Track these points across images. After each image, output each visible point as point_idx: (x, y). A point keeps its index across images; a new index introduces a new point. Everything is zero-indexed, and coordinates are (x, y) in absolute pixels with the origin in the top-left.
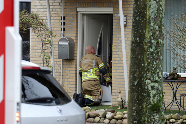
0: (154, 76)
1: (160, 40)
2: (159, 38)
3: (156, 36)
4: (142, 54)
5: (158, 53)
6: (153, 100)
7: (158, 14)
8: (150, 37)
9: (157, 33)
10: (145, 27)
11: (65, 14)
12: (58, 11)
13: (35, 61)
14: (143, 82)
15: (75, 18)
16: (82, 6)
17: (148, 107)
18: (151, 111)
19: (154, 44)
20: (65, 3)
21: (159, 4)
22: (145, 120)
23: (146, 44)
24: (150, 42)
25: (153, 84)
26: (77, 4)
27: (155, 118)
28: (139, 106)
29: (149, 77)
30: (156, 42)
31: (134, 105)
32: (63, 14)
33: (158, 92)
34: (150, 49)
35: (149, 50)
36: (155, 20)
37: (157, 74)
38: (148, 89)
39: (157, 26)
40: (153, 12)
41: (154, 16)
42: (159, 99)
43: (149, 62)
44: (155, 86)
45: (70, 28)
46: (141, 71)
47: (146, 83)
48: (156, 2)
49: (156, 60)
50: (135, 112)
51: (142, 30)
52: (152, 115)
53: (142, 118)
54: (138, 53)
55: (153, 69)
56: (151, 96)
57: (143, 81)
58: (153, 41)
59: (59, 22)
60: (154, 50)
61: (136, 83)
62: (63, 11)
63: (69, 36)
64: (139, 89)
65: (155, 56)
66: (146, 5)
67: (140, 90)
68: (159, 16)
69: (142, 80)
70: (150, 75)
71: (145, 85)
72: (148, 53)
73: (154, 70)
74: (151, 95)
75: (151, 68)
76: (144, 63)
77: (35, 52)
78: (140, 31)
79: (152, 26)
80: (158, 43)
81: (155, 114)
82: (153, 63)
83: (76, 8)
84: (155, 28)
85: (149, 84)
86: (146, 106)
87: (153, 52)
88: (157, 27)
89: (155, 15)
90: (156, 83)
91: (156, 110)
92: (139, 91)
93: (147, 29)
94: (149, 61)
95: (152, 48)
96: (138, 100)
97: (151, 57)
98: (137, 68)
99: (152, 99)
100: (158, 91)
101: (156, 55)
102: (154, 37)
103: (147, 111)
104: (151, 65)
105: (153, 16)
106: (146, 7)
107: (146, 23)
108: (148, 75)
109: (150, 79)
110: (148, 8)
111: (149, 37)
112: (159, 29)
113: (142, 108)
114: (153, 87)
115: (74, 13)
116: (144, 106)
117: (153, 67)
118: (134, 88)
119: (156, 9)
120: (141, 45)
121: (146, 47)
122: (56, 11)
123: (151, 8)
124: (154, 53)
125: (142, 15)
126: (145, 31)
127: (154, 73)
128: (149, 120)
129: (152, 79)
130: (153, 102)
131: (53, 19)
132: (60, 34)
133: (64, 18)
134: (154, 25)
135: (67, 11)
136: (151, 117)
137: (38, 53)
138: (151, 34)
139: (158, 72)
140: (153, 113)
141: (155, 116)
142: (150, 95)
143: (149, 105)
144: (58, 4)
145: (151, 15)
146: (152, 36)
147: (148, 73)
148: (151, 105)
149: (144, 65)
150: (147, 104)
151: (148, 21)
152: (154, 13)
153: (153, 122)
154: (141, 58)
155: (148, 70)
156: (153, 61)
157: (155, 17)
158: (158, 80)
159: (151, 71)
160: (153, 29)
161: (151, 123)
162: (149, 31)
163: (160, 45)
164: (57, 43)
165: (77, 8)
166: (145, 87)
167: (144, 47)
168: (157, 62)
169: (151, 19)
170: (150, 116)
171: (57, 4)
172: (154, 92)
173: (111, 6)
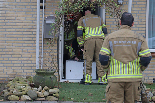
13: (5, 40)
45: (53, 6)
77: (5, 31)
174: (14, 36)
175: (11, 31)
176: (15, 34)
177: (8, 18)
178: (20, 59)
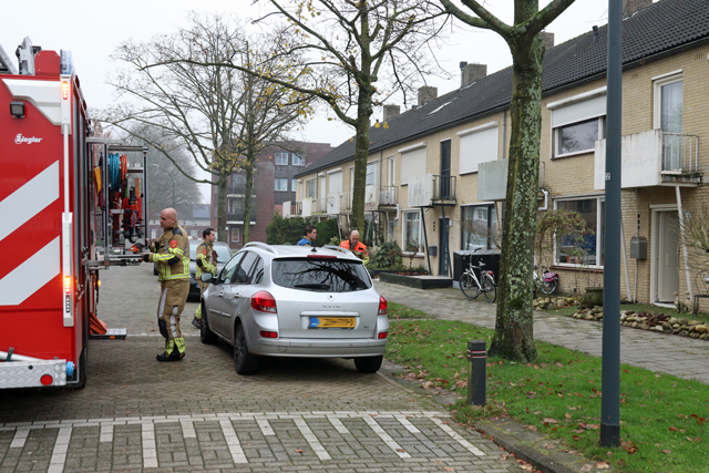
0: (516, 270)
2: (524, 230)
5: (522, 246)
6: (513, 296)
9: (522, 225)
10: (511, 219)
11: (639, 212)
15: (648, 216)
18: (511, 307)
19: (517, 236)
20: (640, 200)
22: (505, 316)
25: (514, 279)
26: (649, 200)
27: (514, 315)
29: (510, 271)
30: (519, 234)
33: (520, 287)
36: (519, 211)
37: (519, 268)
38: (508, 283)
39: (521, 217)
40: (516, 203)
41: (518, 207)
44: (516, 281)
48: (521, 193)
49: (519, 253)
52: (511, 311)
53: (504, 314)
56: (511, 291)
58: (516, 233)
60: (517, 243)
61: (501, 276)
62: (638, 208)
66: (513, 196)
67: (503, 284)
68: (525, 207)
69: (505, 274)
70: (512, 269)
73: (516, 264)
79: (515, 218)
80: (522, 235)
81: (515, 310)
82: (516, 256)
83: (649, 205)
84: (519, 219)
85: (510, 278)
90: (518, 277)
91: (516, 306)
97: (513, 250)
99: (512, 294)
101: (519, 248)
102: (517, 229)
103: (507, 307)
104: (513, 258)
106: (512, 198)
107: (511, 215)
112: (524, 221)
114: (514, 282)
115: (647, 210)
117: (515, 261)
119: (521, 200)
120: (506, 238)
122: (632, 209)
123: (515, 199)
124: (517, 246)
125: (509, 207)
126: (510, 223)
127: (516, 267)
128: (508, 316)
129: (513, 273)
130: (513, 298)
131: (630, 218)
133: (638, 216)
134: (518, 216)
135: (641, 209)
136: (510, 313)
139: (522, 266)
141: (514, 312)
142: (510, 289)
145: (515, 206)
146: (515, 227)
147: (510, 267)
148: (511, 300)
151: (512, 212)
152: (518, 204)
153: (512, 318)
156: (516, 254)
158: (521, 274)
159: (513, 265)
160: (517, 221)
161: (509, 319)
162: (513, 224)
168: (521, 255)
169: (515, 210)
172: (515, 287)
173: (676, 202)
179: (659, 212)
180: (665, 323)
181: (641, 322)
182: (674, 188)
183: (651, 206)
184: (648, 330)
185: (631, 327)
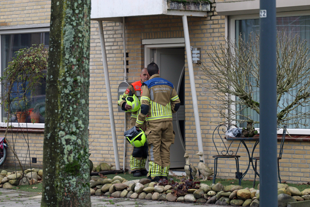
0: (70, 126)
1: (78, 77)
2: (78, 75)
3: (72, 72)
4: (56, 97)
5: (76, 95)
6: (67, 158)
7: (75, 42)
8: (65, 73)
9: (75, 68)
10: (60, 61)
11: (128, 49)
12: (120, 46)
13: (95, 116)
14: (56, 135)
15: (140, 55)
16: (153, 37)
17: (61, 167)
18: (65, 173)
19: (69, 83)
20: (128, 33)
21: (77, 29)
22: (57, 186)
23: (60, 83)
24: (64, 80)
25: (67, 137)
26: (142, 34)
27: (70, 182)
28: (52, 167)
29: (62, 127)
30: (72, 80)
31: (47, 166)
32: (126, 50)
33: (76, 148)
34: (65, 89)
35: (63, 92)
36: (70, 51)
37: (74, 124)
38: (61, 143)
39: (73, 58)
40: (67, 40)
41: (70, 45)
42: (77, 156)
43: (64, 107)
44: (71, 140)
45: (135, 69)
46: (54, 120)
47: (60, 136)
48: (73, 27)
49: (73, 104)
50: (47, 175)
51: (56, 65)
52: (66, 178)
53: (55, 182)
54: (51, 96)
55: (69, 116)
56: (65, 153)
57: (57, 133)
58: (68, 79)
59: (122, 61)
60: (70, 91)
61: (49, 135)
62: (125, 45)
63: (133, 79)
64: (52, 143)
65: (71, 99)
66: (61, 31)
67: (53, 145)
68: (78, 45)
69: (55, 132)
70: (65, 125)
71: (59, 138)
72: (62, 95)
73: (70, 118)
74: (65, 151)
75: (66, 115)
76: (58, 109)
77: (94, 104)
78: (54, 66)
79: (67, 59)
81: (71, 177)
82: (69, 108)
83: (141, 40)
84: (72, 62)
85: (63, 137)
86: (59, 166)
87: (69, 94)
88: (74, 60)
89: (71, 43)
90: (72, 135)
91: (72, 171)
92: (53, 147)
93: (61, 63)
94: (63, 105)
95: (66, 88)
96: (51, 159)
97: (66, 101)
98: (50, 116)
99: (66, 156)
100: (77, 146)
101: (72, 97)
102: (69, 74)
103: (60, 173)
104: (66, 111)
105: (68, 45)
106: (60, 33)
107: (60, 55)
108: (62, 124)
109: (63, 130)
110: (62, 35)
111: (63, 74)
112: (78, 63)
113: (55, 168)
114: (68, 142)
115: (139, 47)
116: (57, 166)
117: (69, 114)
118: (47, 142)
119: (73, 36)
120: (54, 85)
121: (60, 87)
122: (117, 45)
123: (66, 35)
124: (71, 95)
125: (56, 45)
126: (59, 66)
127: (70, 121)
128: (62, 185)
129: (67, 129)
130: (68, 161)
131: (115, 57)
132: (123, 77)
133: (127, 55)
134: (70, 57)
135: (131, 45)
136: (65, 181)
137: (98, 105)
138: (66, 70)
139: (77, 121)
140: (68, 176)
141: (70, 179)
142: (63, 151)
143: (62, 165)
144: (120, 36)
145: (65, 44)
146: (67, 72)
147: (62, 122)
148: (65, 164)
149: (58, 112)
150: (60, 164)
151: (62, 52)
152: (69, 41)
153: (67, 187)
154: (54, 102)
155: (62, 117)
156: (69, 105)
157: (71, 47)
158: (76, 131)
159: (66, 120)
160: (68, 63)
161: (64, 189)
162: (63, 66)
163: (79, 84)
164: (116, 90)
165: (143, 41)
166: (58, 140)
167: (58, 87)
168: (75, 106)
169: (65, 49)
170: (63, 180)
171: (118, 35)
172: (69, 147)
173: (183, 36)
174: (101, 109)
175: (99, 104)
176: (103, 108)
177: (96, 87)
178: (108, 140)
179: (153, 50)
180: (196, 191)
181: (165, 192)
182: (180, 18)
183: (144, 42)
184: (176, 201)
185: (151, 199)
